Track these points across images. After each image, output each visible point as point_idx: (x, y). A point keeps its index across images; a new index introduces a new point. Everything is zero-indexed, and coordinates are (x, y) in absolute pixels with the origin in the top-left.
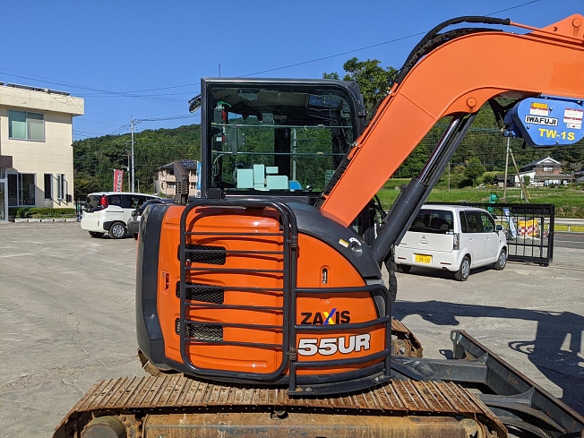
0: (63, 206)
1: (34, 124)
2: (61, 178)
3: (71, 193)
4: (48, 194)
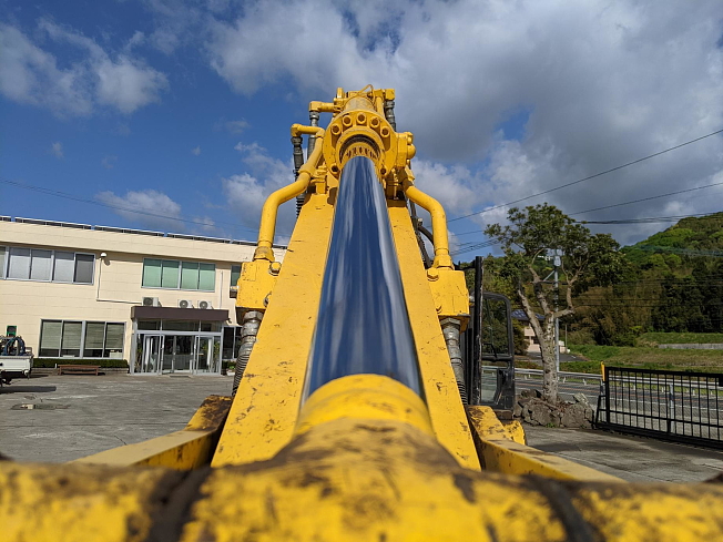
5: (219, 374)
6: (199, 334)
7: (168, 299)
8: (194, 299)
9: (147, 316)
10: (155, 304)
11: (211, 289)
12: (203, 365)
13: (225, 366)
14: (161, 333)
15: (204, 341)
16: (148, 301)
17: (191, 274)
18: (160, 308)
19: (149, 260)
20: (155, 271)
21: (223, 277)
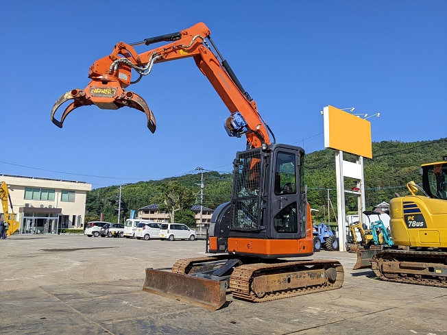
0: (79, 228)
1: (71, 195)
2: (80, 217)
3: (83, 223)
4: (73, 224)
5: (57, 234)
6: (49, 218)
7: (36, 204)
8: (46, 204)
9: (27, 211)
10: (30, 206)
11: (53, 200)
12: (50, 231)
13: (59, 231)
14: (33, 218)
15: (51, 221)
16: (27, 205)
17: (45, 195)
18: (32, 208)
19: (27, 189)
20: (30, 194)
21: (58, 195)
